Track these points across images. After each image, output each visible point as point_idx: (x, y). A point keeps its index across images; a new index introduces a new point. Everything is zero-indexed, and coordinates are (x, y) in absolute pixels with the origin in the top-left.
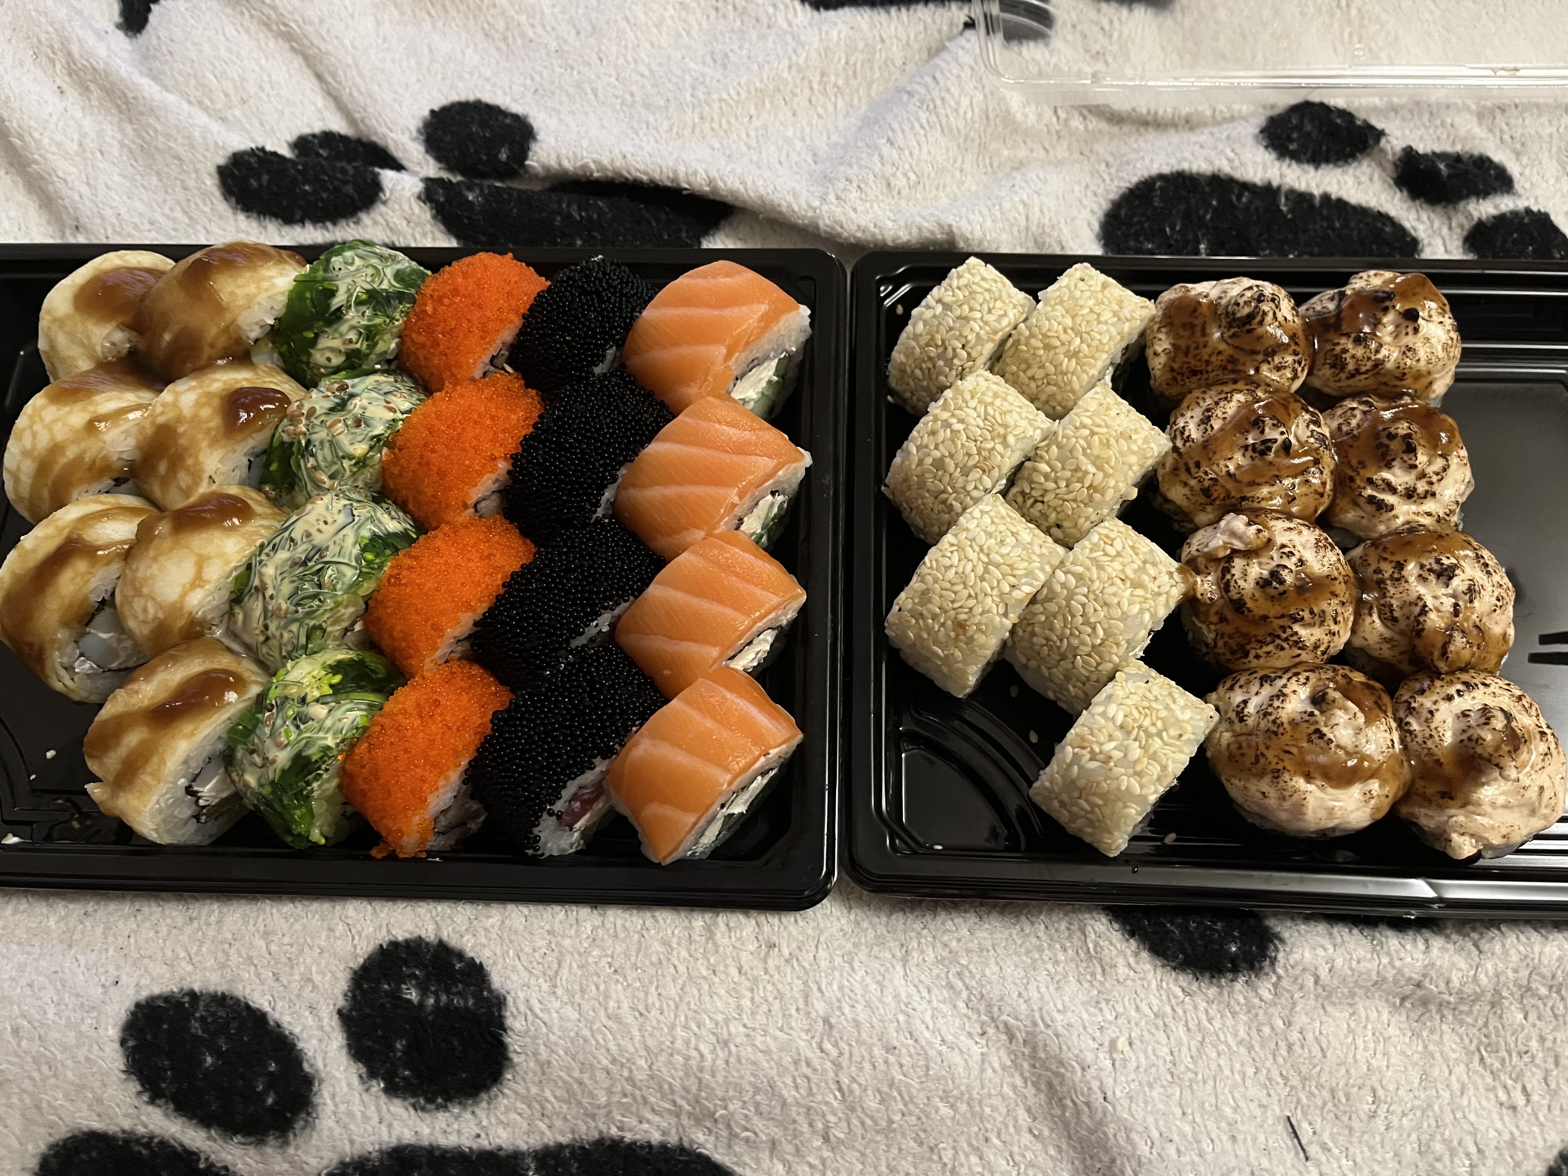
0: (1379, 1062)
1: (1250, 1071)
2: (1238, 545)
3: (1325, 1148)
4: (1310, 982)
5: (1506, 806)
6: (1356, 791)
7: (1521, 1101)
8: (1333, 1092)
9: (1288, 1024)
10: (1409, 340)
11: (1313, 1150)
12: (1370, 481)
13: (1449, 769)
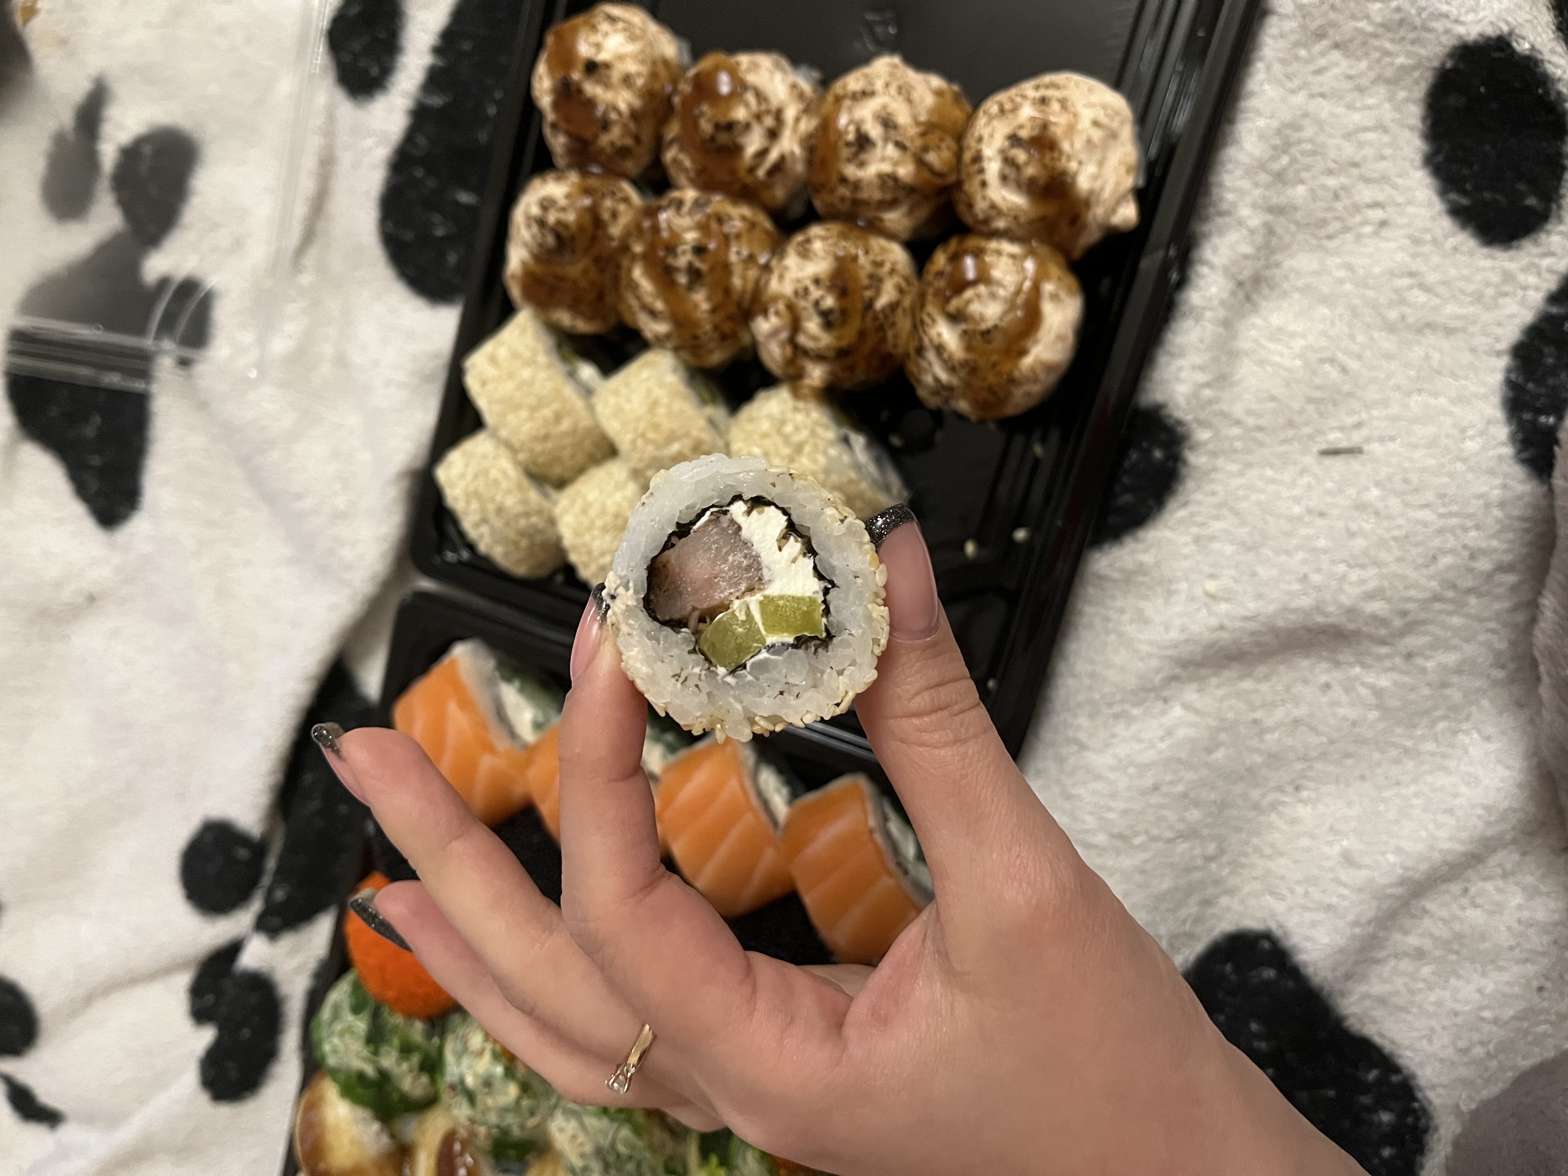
0: (1298, 344)
1: (1269, 472)
2: (784, 335)
3: (1359, 425)
4: (1207, 393)
5: (1101, 163)
6: (1048, 308)
7: (1377, 214)
8: (1310, 400)
9: (1238, 422)
10: (615, 75)
11: (1356, 438)
12: (752, 170)
13: (1050, 209)
